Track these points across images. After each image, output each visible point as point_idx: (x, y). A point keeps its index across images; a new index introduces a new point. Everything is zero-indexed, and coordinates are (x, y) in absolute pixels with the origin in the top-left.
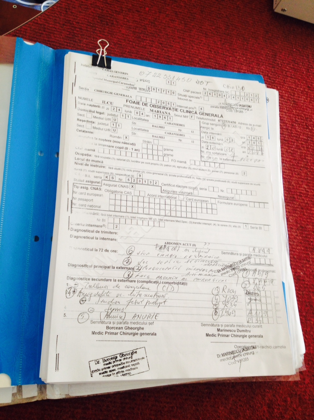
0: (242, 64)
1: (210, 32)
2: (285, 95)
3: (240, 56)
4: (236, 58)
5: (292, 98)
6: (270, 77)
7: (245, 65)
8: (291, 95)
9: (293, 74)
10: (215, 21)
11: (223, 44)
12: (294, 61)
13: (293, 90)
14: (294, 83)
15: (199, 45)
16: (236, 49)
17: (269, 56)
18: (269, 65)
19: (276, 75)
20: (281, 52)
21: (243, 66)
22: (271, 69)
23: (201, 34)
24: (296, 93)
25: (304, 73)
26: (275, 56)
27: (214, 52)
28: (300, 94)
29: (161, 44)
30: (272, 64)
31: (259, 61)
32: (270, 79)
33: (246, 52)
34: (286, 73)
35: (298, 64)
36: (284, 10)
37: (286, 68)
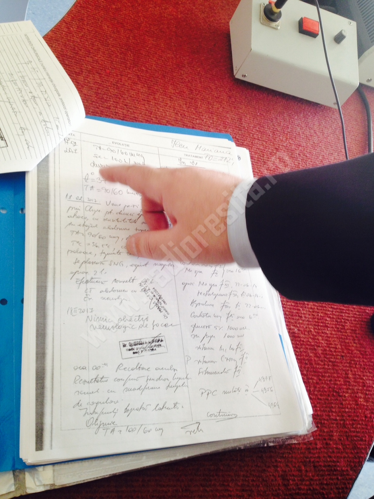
0: (209, 127)
1: (175, 95)
2: (254, 156)
3: (206, 119)
4: (203, 121)
5: (262, 159)
6: (238, 139)
7: (212, 128)
8: (260, 156)
9: (260, 137)
10: (178, 85)
11: (189, 107)
12: (260, 124)
13: (262, 152)
14: (262, 145)
15: (165, 108)
16: (202, 113)
17: (235, 120)
18: (236, 128)
19: (244, 138)
20: (246, 116)
21: (210, 128)
22: (238, 131)
23: (166, 97)
24: (265, 154)
25: (270, 136)
26: (241, 119)
27: (181, 115)
28: (269, 155)
29: (126, 105)
30: (239, 128)
31: (226, 124)
32: (238, 141)
33: (212, 116)
34: (253, 136)
35: (263, 127)
36: (245, 76)
37: (253, 131)
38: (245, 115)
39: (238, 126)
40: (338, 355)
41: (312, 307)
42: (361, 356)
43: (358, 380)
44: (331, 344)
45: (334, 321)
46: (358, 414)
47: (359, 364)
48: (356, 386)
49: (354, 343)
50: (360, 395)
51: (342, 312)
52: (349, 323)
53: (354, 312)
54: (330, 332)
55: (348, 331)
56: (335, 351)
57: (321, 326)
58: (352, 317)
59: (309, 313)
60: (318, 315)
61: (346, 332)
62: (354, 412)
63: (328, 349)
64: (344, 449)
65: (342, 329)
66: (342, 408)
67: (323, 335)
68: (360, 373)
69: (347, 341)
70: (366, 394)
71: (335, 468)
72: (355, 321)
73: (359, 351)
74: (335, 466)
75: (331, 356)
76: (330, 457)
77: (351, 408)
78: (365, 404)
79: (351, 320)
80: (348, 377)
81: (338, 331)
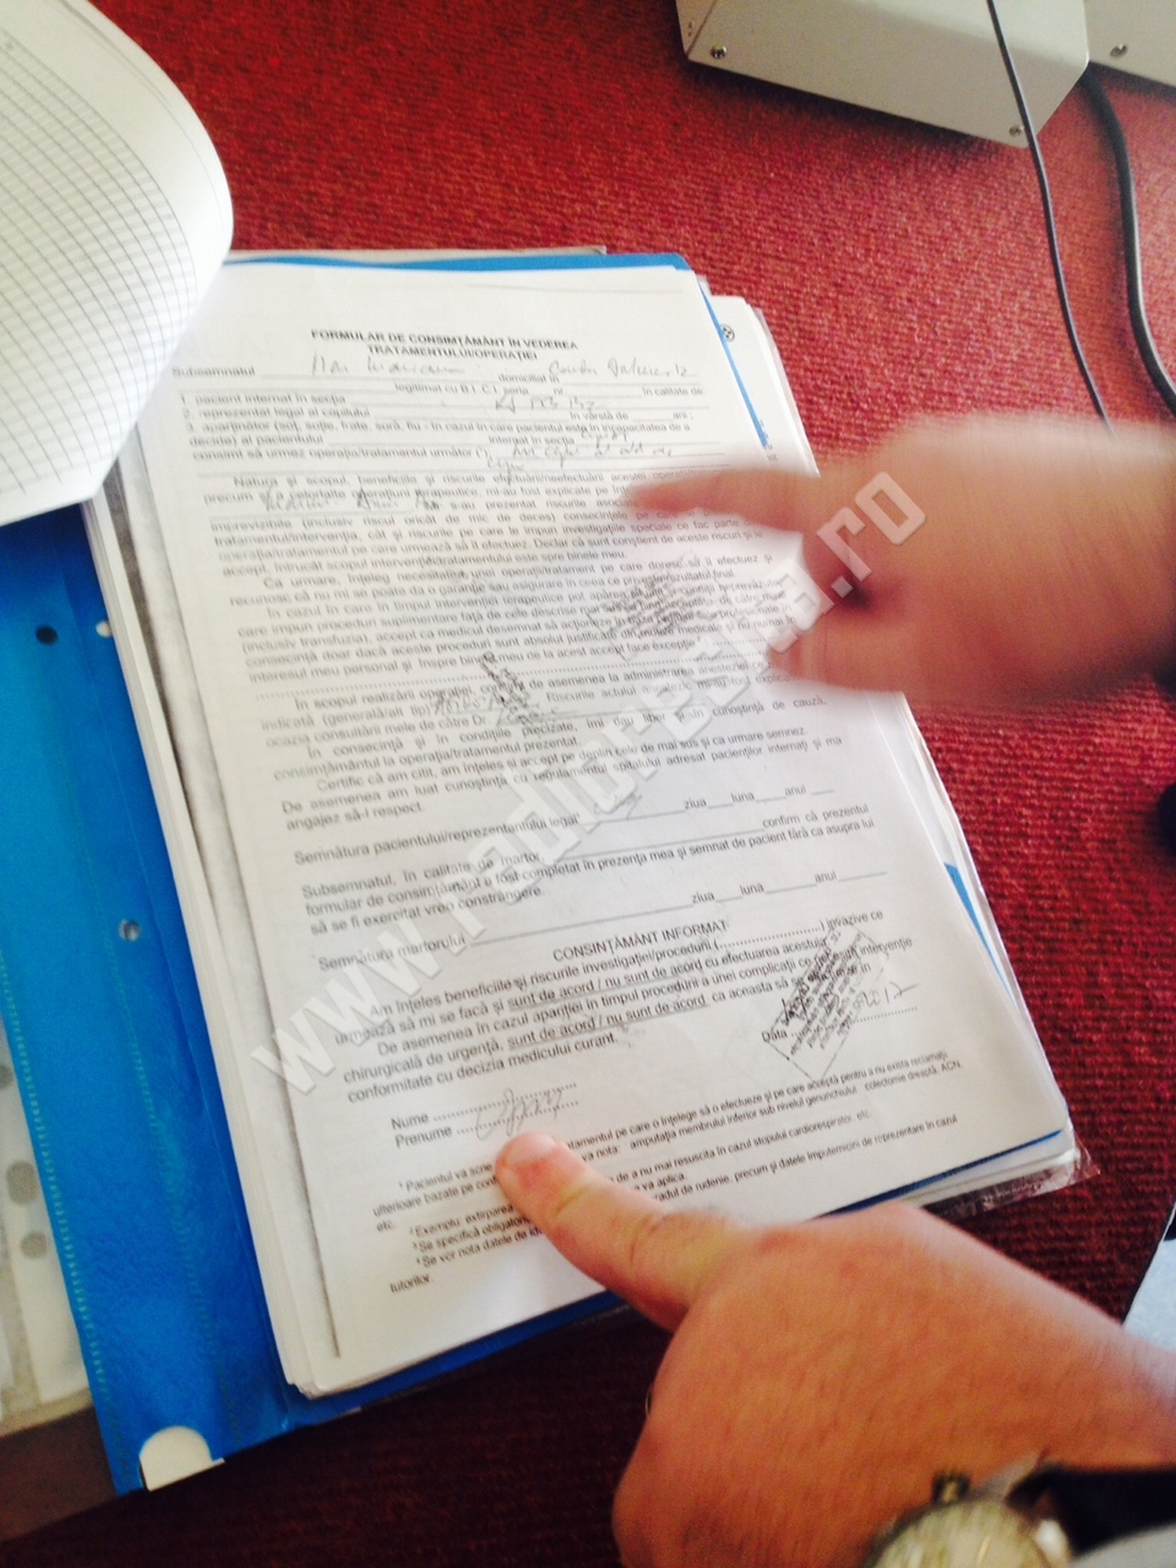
0: (616, 224)
1: (496, 127)
3: (605, 199)
4: (594, 205)
5: (792, 321)
6: (711, 259)
7: (627, 227)
8: (787, 310)
9: (780, 249)
10: (506, 95)
11: (545, 164)
12: (779, 209)
13: (791, 296)
14: (788, 274)
15: (468, 170)
16: (588, 179)
17: (699, 198)
18: (703, 224)
19: (731, 253)
20: (731, 184)
21: (620, 228)
22: (709, 234)
23: (468, 136)
24: (802, 304)
25: (813, 244)
26: (716, 195)
27: (522, 189)
28: (815, 306)
29: (341, 168)
30: (711, 222)
31: (670, 213)
32: (713, 267)
33: (624, 188)
34: (759, 246)
35: (791, 218)
36: (721, 53)
37: (756, 231)
38: (730, 180)
39: (708, 217)
40: (1063, 919)
41: (976, 778)
42: (1134, 919)
43: (1130, 991)
44: (1039, 887)
45: (1044, 817)
46: (1134, 1092)
47: (1129, 943)
48: (1122, 1008)
49: (1111, 879)
50: (1137, 1034)
51: (1068, 789)
52: (1093, 820)
53: (1107, 787)
54: (1033, 851)
55: (1089, 845)
56: (1052, 909)
57: (1006, 835)
58: (1100, 801)
59: (967, 797)
60: (994, 802)
61: (1084, 849)
62: (1123, 1087)
63: (1030, 903)
64: (1096, 1198)
65: (1069, 838)
66: (1086, 1076)
67: (1012, 860)
68: (1132, 971)
69: (1089, 875)
70: (1156, 1031)
71: (1073, 1256)
72: (1110, 812)
73: (1130, 903)
74: (1073, 1250)
75: (1040, 924)
76: (1055, 1224)
77: (1111, 1076)
78: (1155, 1061)
79: (1098, 811)
80: (1096, 985)
81: (1060, 847)
